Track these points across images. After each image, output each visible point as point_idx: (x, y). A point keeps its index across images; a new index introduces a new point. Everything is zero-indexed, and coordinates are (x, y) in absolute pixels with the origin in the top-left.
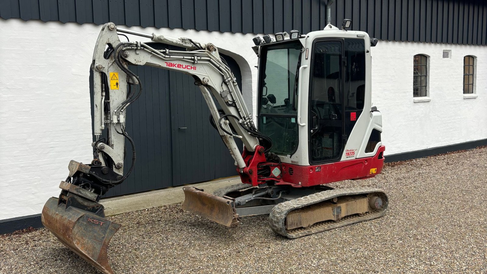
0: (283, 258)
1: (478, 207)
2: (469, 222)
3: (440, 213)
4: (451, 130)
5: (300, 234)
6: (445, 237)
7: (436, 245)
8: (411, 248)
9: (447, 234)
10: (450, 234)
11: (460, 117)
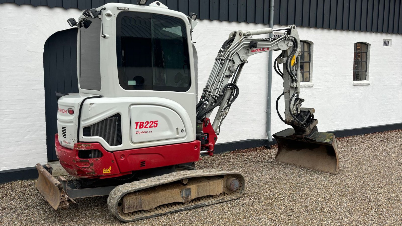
0: (189, 224)
1: (394, 183)
2: (380, 198)
3: (356, 188)
4: (389, 111)
5: (213, 202)
6: (350, 211)
7: (339, 219)
8: (314, 221)
9: (354, 209)
10: (357, 208)
11: (398, 100)
